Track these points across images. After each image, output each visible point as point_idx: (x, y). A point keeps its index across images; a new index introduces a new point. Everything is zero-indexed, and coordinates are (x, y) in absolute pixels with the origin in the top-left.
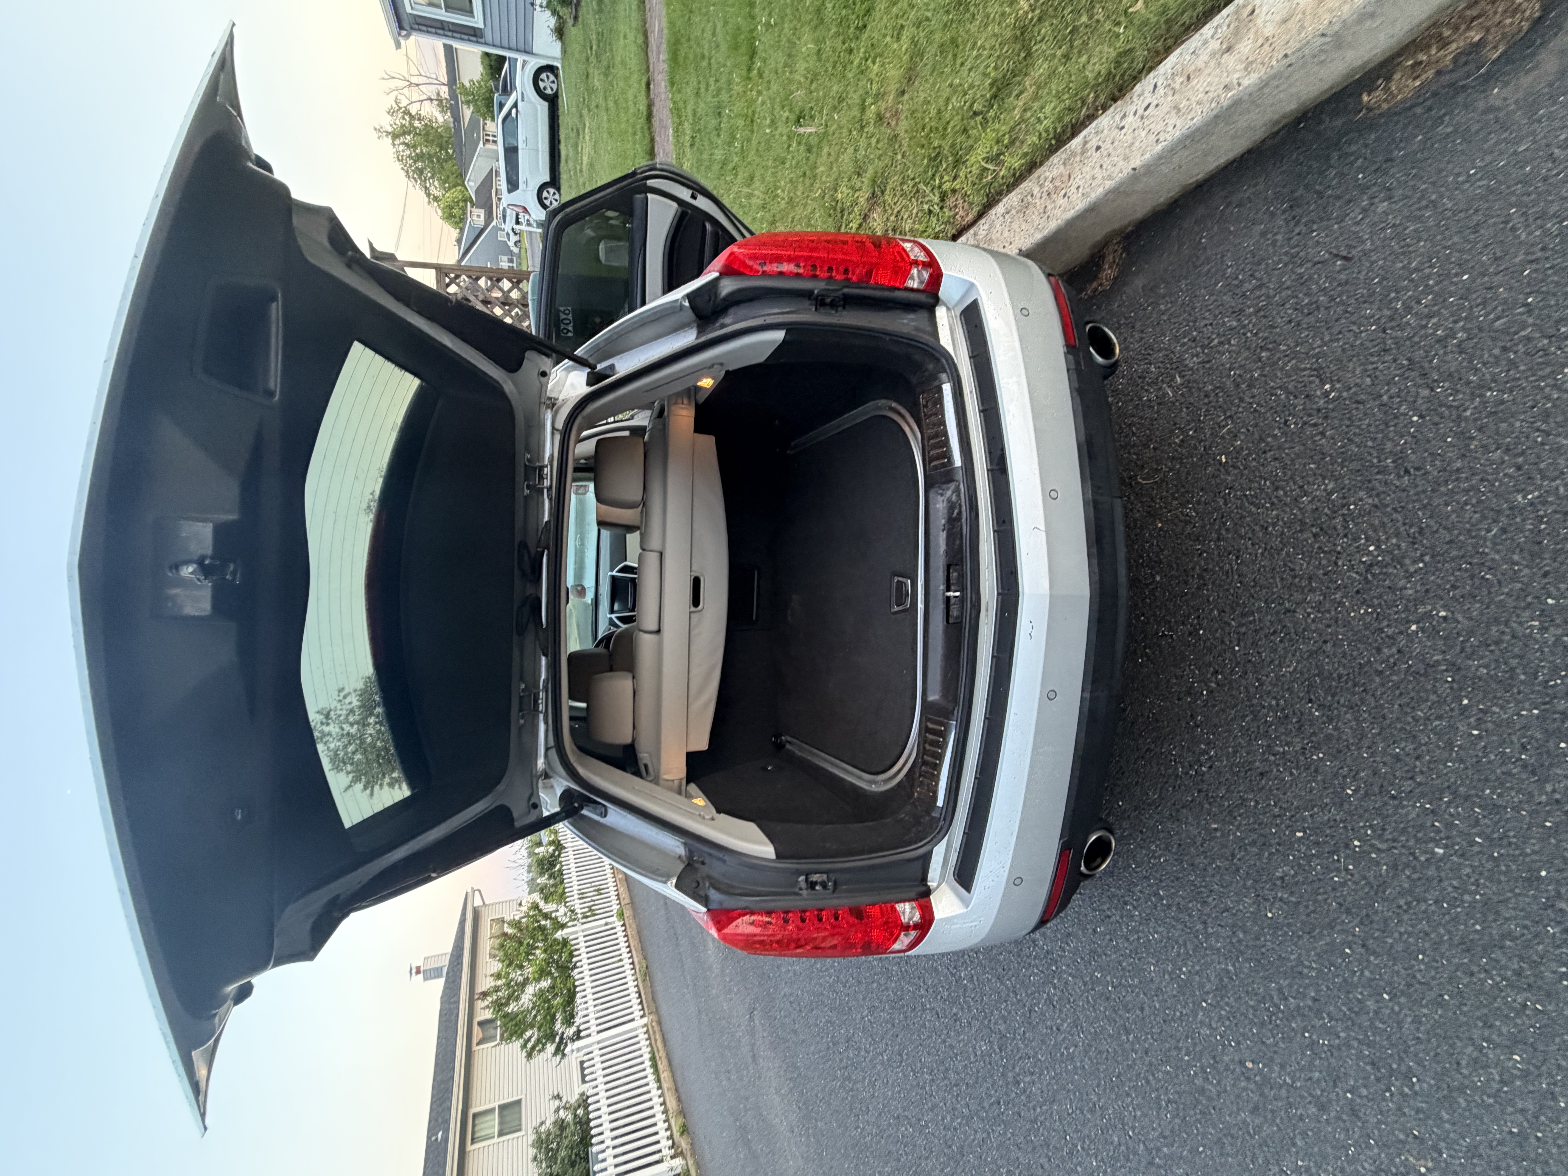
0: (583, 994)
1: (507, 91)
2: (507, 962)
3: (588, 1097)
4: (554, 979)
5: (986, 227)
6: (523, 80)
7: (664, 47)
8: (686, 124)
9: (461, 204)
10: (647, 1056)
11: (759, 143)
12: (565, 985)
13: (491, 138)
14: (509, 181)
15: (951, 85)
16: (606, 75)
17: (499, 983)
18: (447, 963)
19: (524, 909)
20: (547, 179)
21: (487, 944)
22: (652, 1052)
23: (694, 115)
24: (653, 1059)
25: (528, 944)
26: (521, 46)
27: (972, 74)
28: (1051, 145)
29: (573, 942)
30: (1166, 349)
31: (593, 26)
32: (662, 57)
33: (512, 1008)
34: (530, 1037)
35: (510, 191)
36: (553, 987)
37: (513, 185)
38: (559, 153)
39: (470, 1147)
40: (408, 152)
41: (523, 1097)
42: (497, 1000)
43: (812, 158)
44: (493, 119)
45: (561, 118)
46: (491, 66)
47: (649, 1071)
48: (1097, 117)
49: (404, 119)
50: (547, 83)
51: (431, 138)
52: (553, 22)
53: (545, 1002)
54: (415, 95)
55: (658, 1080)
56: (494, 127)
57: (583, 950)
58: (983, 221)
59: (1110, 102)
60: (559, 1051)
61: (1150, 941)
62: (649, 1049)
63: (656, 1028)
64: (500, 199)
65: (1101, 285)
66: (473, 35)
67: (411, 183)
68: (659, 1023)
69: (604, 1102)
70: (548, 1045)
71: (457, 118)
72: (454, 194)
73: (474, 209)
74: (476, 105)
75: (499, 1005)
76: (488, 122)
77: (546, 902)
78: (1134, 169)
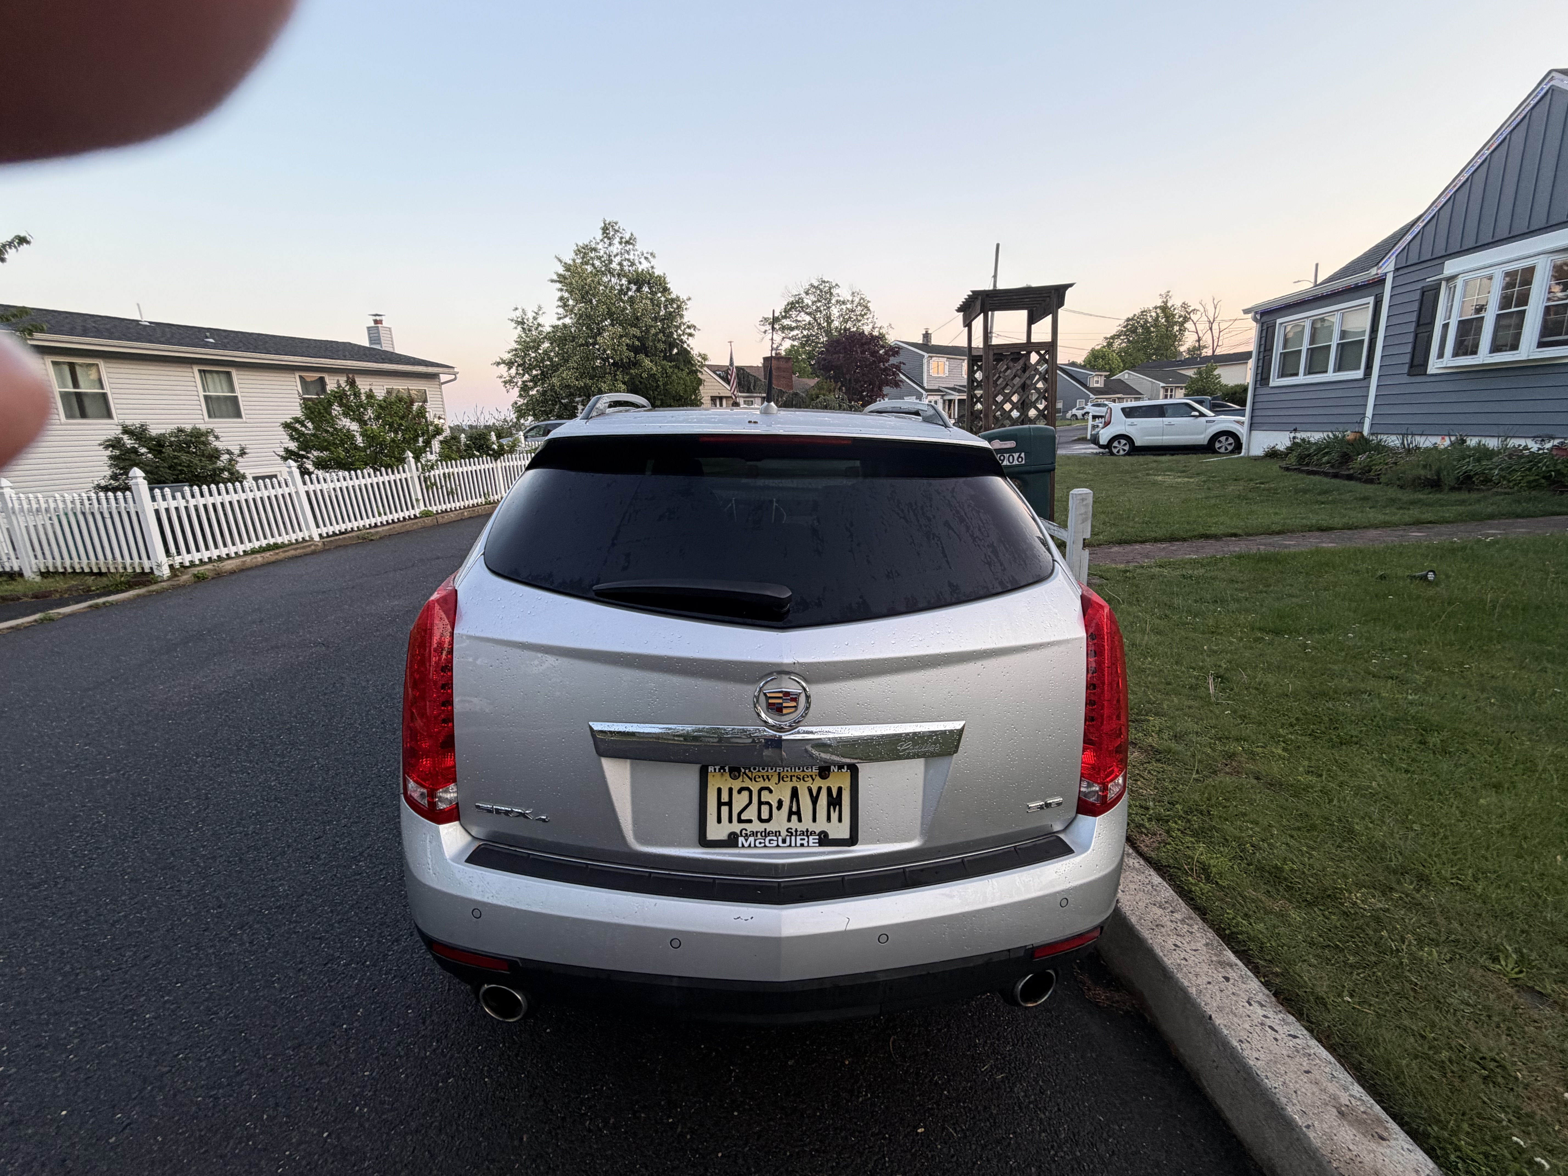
0: (348, 478)
1: (1214, 408)
2: (384, 404)
3: (241, 482)
4: (364, 449)
5: (1137, 865)
6: (1226, 422)
7: (1272, 549)
8: (1203, 571)
9: (1107, 367)
10: (279, 540)
11: (1193, 640)
12: (358, 460)
13: (1169, 393)
14: (1132, 409)
15: (1270, 826)
16: (1239, 497)
17: (363, 397)
18: (384, 349)
19: (436, 421)
20: (1138, 443)
21: (400, 386)
22: (283, 545)
23: (1214, 578)
24: (276, 546)
25: (401, 425)
26: (1256, 420)
27: (1284, 847)
28: (1224, 930)
29: (401, 468)
30: (1029, 1062)
31: (1281, 485)
32: (1262, 547)
33: (336, 410)
34: (306, 427)
35: (1123, 410)
36: (356, 448)
37: (1129, 413)
38: (1163, 455)
39: (196, 369)
40: (1150, 320)
41: (244, 419)
42: (346, 395)
43: (1186, 691)
44: (1186, 395)
45: (1195, 456)
46: (1235, 393)
47: (264, 543)
48: (1257, 977)
49: (1180, 317)
50: (1224, 444)
51: (1165, 340)
52: (1281, 447)
53: (342, 440)
54: (1203, 327)
55: (254, 552)
56: (1179, 397)
57: (392, 477)
58: (1142, 862)
59: (1274, 989)
60: (289, 454)
61: (398, 1069)
62: (286, 542)
63: (308, 550)
64: (1114, 401)
65: (1089, 989)
66: (1262, 377)
67: (1122, 322)
68: (314, 553)
69: (235, 498)
70: (296, 444)
71: (1186, 363)
72: (1116, 361)
73: (1103, 378)
74: (1197, 380)
75: (340, 397)
76: (1183, 391)
77: (441, 442)
78: (1210, 1017)
